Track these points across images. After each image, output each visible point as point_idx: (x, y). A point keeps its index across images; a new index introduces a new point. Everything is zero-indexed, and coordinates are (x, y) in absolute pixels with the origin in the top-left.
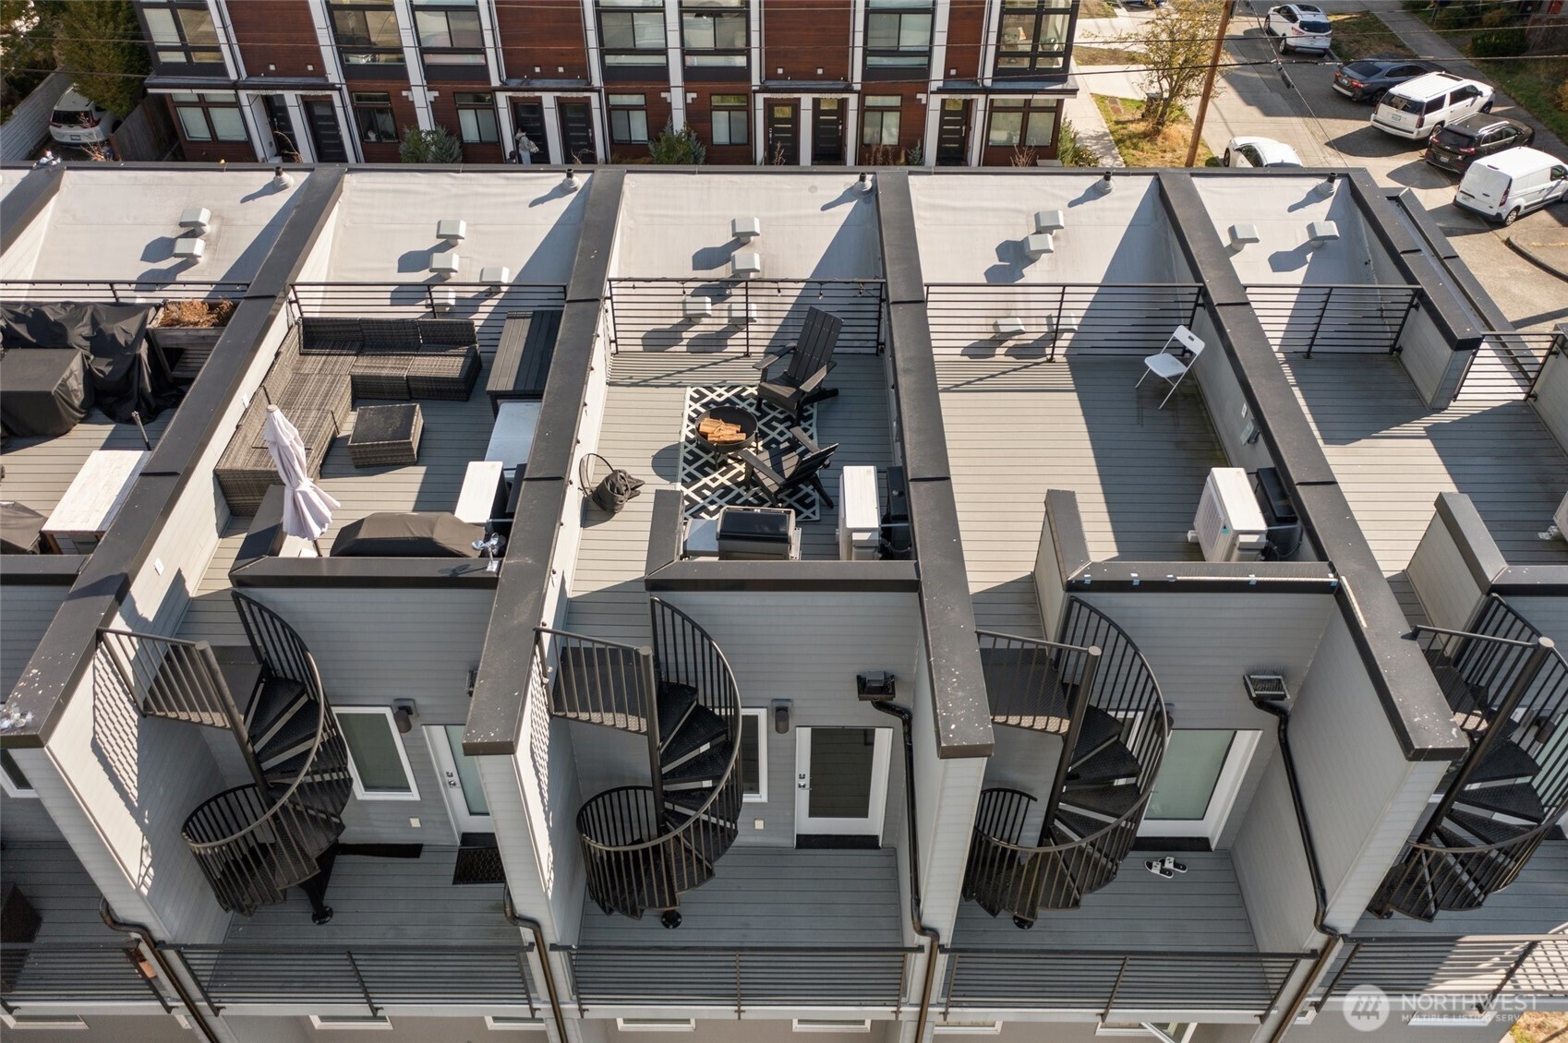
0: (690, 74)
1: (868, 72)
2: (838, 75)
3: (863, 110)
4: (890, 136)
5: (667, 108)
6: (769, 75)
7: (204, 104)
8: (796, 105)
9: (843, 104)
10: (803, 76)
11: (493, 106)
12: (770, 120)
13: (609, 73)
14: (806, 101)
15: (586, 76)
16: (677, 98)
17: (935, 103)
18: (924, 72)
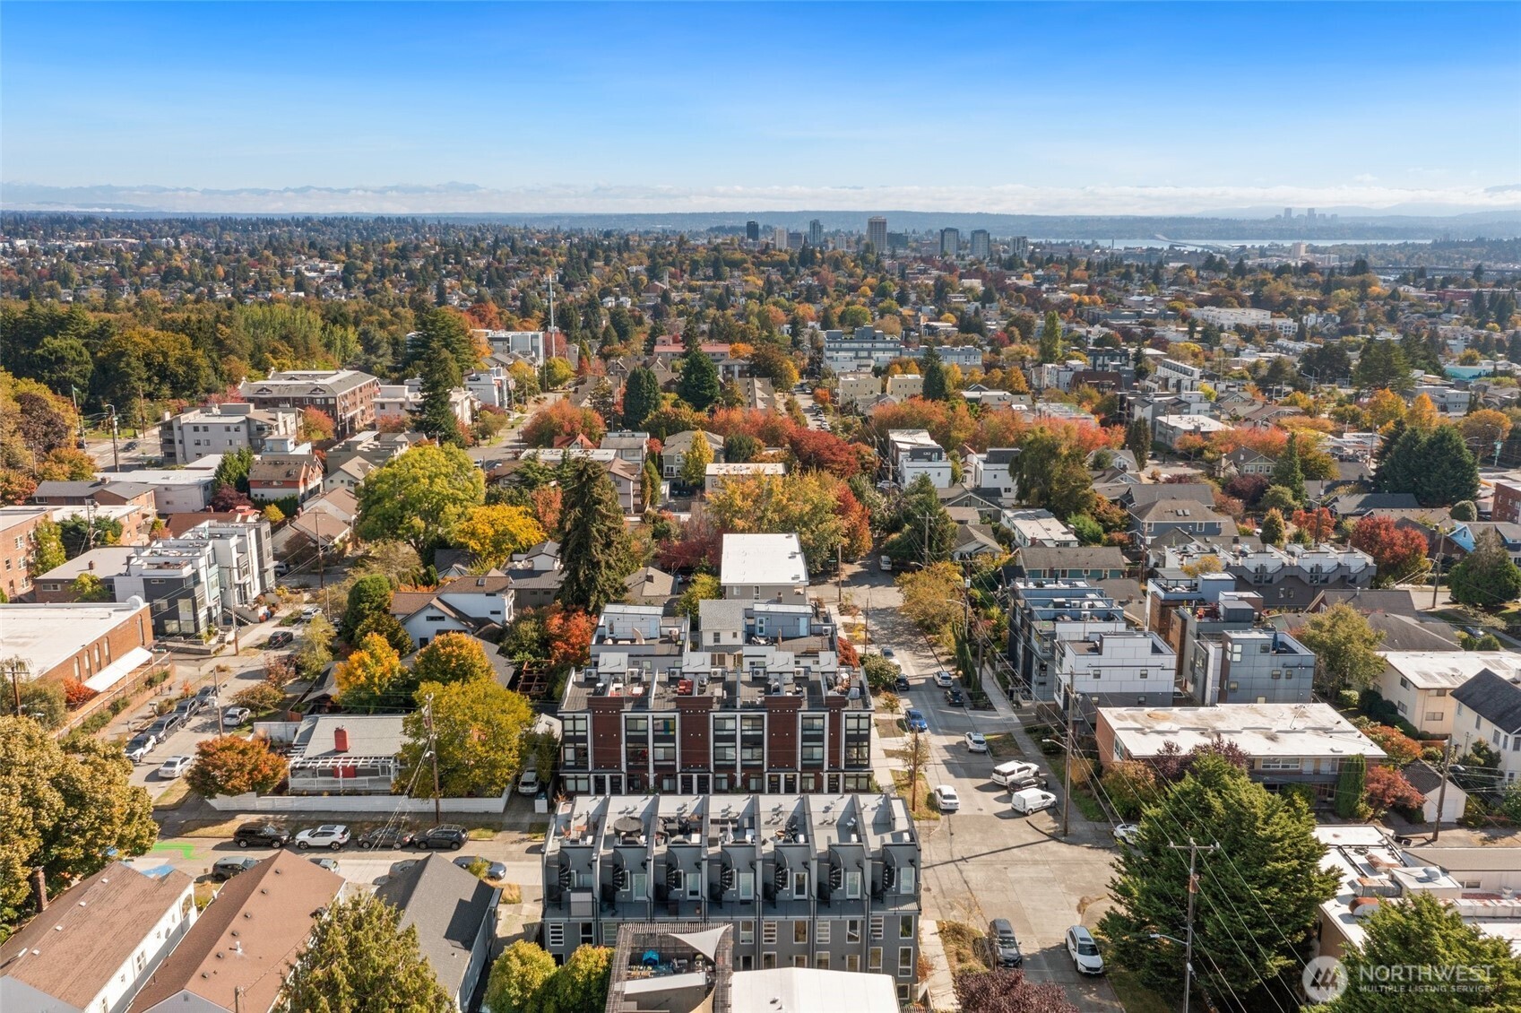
0: (744, 767)
1: (803, 766)
2: (793, 767)
3: (802, 778)
4: (811, 787)
5: (735, 779)
6: (770, 767)
7: (576, 779)
8: (779, 777)
9: (795, 776)
10: (781, 767)
11: (676, 778)
12: (770, 782)
13: (716, 767)
14: (782, 775)
15: (708, 767)
16: (739, 775)
17: (826, 775)
18: (822, 765)
